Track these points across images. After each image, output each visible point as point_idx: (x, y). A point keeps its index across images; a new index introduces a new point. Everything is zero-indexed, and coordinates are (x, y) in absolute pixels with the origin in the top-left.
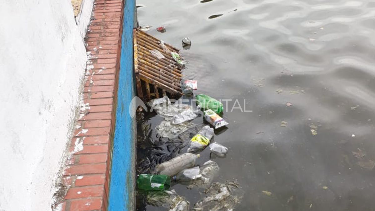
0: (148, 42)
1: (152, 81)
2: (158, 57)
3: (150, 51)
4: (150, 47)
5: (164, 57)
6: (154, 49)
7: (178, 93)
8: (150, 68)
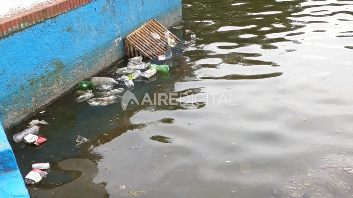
0: (155, 28)
1: (133, 45)
2: (154, 37)
3: (151, 32)
4: (153, 31)
5: (159, 38)
6: (156, 33)
7: (148, 57)
8: (140, 39)
